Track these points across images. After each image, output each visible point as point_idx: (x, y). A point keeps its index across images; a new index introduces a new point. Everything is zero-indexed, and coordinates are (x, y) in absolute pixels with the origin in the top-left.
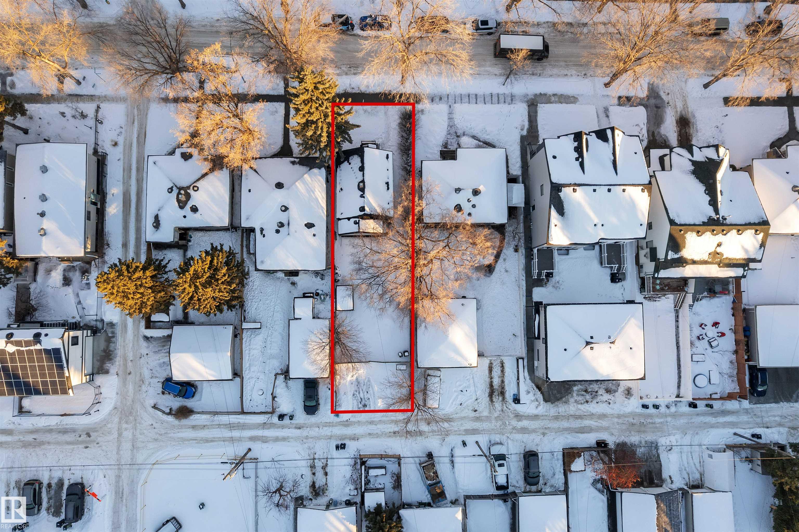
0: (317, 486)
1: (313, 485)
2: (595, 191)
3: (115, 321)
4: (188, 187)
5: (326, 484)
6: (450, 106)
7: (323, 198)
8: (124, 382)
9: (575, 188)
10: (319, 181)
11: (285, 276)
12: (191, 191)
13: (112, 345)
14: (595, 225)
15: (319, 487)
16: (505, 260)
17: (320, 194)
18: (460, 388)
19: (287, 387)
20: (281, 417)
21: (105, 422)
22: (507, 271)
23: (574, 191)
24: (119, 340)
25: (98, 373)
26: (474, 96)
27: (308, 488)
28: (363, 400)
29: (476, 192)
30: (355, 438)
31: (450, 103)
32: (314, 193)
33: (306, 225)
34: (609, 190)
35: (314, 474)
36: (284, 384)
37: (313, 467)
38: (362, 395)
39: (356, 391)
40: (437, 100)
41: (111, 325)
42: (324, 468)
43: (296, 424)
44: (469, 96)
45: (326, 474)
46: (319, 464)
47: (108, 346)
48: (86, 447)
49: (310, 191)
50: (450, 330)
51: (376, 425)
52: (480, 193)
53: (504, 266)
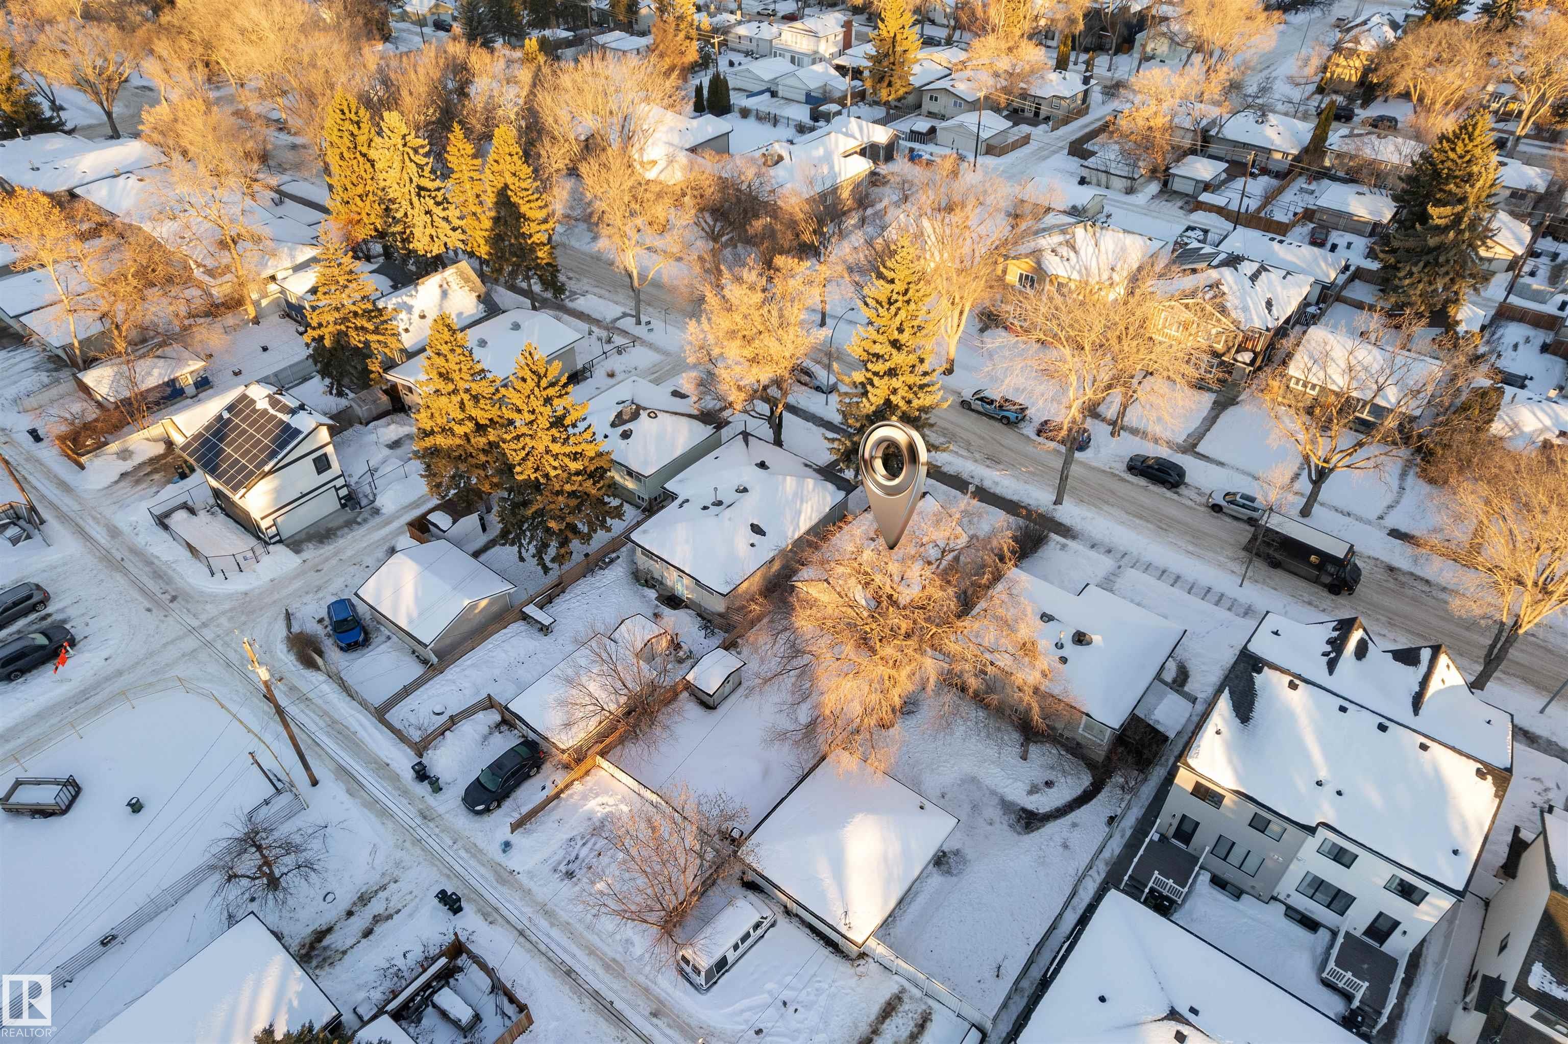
0: (325, 942)
1: (321, 935)
2: (1343, 709)
3: (384, 511)
4: (645, 409)
5: (344, 953)
6: (1120, 567)
7: (810, 519)
8: (297, 576)
9: (1297, 682)
10: (824, 499)
11: (657, 599)
12: (643, 414)
13: (346, 530)
14: (1319, 783)
15: (325, 948)
16: (1074, 825)
17: (809, 510)
18: (787, 995)
19: (485, 738)
20: (422, 774)
21: (214, 599)
22: (1065, 846)
23: (1293, 686)
24: (359, 532)
25: (288, 546)
26: (1174, 577)
27: (310, 930)
28: (578, 862)
29: (1080, 639)
30: (491, 914)
31: (1122, 563)
32: (802, 502)
33: (752, 525)
34: (1382, 728)
35: (350, 914)
36: (486, 730)
37: (364, 899)
38: (584, 852)
39: (582, 838)
40: (1102, 550)
41: (377, 512)
42: (377, 919)
43: (429, 808)
44: (1164, 572)
45: (367, 933)
46: (377, 906)
47: (339, 528)
48: (149, 610)
49: (799, 496)
50: (859, 818)
51: (552, 925)
52: (1089, 643)
53: (1065, 834)
